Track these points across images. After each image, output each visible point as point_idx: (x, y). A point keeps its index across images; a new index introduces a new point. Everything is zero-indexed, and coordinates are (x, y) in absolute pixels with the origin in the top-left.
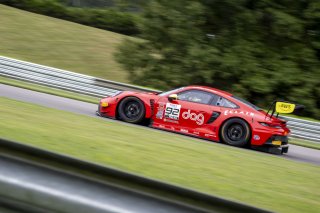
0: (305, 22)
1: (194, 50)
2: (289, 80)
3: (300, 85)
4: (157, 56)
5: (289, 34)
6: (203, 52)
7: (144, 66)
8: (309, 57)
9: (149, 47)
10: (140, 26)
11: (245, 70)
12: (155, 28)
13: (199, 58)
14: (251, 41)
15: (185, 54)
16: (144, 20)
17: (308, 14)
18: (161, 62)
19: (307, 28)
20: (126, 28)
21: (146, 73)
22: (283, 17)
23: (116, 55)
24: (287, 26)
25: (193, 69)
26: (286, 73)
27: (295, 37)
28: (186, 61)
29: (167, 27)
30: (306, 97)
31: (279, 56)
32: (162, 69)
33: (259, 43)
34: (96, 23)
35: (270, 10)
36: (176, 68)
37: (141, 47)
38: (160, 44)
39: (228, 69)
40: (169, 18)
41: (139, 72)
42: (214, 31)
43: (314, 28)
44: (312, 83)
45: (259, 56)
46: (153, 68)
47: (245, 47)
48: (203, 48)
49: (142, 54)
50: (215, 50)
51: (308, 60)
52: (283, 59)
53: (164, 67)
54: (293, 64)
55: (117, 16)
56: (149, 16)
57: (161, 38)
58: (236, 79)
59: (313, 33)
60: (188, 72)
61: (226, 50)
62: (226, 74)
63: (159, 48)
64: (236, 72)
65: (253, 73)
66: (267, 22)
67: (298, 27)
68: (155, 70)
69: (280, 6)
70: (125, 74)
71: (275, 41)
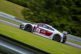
0: (70, 9)
1: (42, 13)
2: (64, 23)
3: (67, 25)
4: (32, 13)
5: (66, 12)
6: (44, 14)
7: (28, 16)
8: (70, 18)
9: (30, 11)
10: (28, 5)
11: (54, 20)
12: (32, 6)
13: (43, 15)
14: (56, 12)
15: (39, 14)
16: (30, 4)
17: (71, 7)
18: (33, 15)
19: (70, 11)
20: (25, 6)
21: (29, 17)
22: (65, 8)
23: (22, 12)
24: (65, 10)
25: (41, 18)
26: (64, 22)
27: (67, 13)
28: (39, 16)
29: (35, 6)
30: (68, 28)
31: (63, 17)
32: (33, 17)
33: (58, 13)
34: (18, 3)
35: (62, 5)
36: (37, 17)
37: (28, 11)
38: (33, 11)
39: (50, 19)
40: (36, 4)
41: (27, 17)
42: (47, 9)
43: (72, 11)
44: (70, 25)
45: (57, 17)
46: (30, 16)
47: (55, 14)
48: (44, 13)
49: (28, 13)
50: (47, 14)
51: (70, 19)
52: (64, 18)
53: (33, 16)
54: (66, 20)
55: (23, 2)
56: (31, 3)
57: (33, 9)
58: (51, 22)
59: (72, 12)
60: (39, 18)
61: (50, 14)
62: (49, 20)
63: (33, 12)
64: (52, 20)
65: (56, 21)
66: (61, 8)
67: (68, 10)
68: (31, 17)
69: (64, 5)
70: (23, 17)
71: (62, 13)
